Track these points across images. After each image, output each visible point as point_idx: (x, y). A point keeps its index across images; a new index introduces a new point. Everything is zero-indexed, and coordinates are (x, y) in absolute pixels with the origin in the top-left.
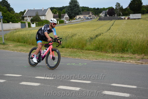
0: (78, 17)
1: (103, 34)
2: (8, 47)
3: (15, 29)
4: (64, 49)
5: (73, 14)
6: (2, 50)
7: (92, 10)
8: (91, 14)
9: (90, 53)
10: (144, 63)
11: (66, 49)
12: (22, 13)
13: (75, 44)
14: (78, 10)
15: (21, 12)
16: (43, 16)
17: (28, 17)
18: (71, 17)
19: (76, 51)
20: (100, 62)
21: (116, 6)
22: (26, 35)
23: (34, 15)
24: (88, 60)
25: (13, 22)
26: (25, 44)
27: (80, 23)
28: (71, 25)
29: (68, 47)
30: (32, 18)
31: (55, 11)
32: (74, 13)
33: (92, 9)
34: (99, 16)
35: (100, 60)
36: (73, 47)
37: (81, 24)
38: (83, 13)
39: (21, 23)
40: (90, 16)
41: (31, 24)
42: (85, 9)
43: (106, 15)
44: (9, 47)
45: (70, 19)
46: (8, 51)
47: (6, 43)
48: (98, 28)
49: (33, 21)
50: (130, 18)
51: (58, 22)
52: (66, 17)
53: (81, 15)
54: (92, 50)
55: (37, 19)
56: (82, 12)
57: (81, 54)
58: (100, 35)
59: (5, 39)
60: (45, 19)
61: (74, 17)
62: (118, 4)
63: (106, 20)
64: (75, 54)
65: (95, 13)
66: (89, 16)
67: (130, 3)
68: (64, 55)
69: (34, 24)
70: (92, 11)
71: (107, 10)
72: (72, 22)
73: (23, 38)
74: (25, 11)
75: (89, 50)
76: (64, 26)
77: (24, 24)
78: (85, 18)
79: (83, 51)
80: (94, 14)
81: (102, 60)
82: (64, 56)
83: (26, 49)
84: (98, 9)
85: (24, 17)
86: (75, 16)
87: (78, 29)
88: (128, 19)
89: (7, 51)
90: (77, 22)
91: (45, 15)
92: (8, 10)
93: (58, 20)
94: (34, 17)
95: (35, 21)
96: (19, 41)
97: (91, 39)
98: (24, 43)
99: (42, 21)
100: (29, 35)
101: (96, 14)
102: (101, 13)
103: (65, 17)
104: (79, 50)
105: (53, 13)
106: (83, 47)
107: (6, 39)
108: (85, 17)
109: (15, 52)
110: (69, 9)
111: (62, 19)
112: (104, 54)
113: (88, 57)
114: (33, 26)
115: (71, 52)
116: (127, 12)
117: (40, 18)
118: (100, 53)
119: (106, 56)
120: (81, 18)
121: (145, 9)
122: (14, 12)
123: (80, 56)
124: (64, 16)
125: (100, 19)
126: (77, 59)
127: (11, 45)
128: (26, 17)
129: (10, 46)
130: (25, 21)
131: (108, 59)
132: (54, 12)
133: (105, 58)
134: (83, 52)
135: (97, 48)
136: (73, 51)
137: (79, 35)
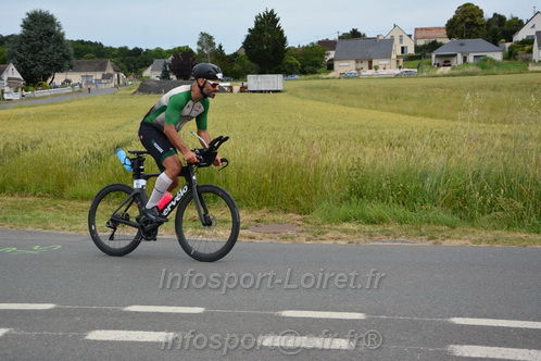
0: (59, 78)
5: (41, 68)
7: (113, 56)
8: (110, 70)
10: (259, 236)
13: (30, 179)
18: (33, 79)
19: (35, 204)
21: (199, 43)
24: (73, 233)
27: (66, 102)
28: (32, 110)
32: (44, 64)
33: (115, 53)
34: (139, 75)
36: (23, 189)
37: (72, 104)
38: (78, 64)
40: (108, 77)
42: (89, 52)
43: (165, 76)
45: (27, 85)
50: (246, 88)
52: (9, 79)
53: (74, 71)
56: (74, 61)
57: (52, 214)
61: (45, 80)
62: (206, 39)
64: (26, 216)
65: (128, 66)
66: (104, 77)
67: (248, 38)
70: (114, 59)
71: (170, 59)
72: (35, 98)
78: (88, 83)
79: (60, 203)
80: (122, 70)
84: (137, 51)
86: (49, 75)
87: (54, 123)
88: (243, 89)
90: (56, 95)
101: (130, 70)
102: (148, 66)
103: (5, 76)
104: (46, 200)
106: (63, 188)
108: (90, 79)
110: (23, 47)
113: (76, 224)
115: (13, 208)
116: (237, 67)
120: (74, 82)
121: (295, 61)
123: (45, 221)
124: (2, 71)
125: (145, 89)
126: (29, 232)
134: (59, 208)
136: (18, 205)
137: (49, 146)
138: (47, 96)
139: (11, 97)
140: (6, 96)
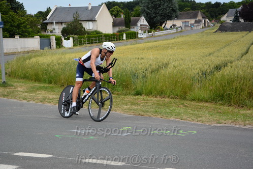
0: (169, 24)
1: (231, 63)
2: (13, 92)
3: (28, 52)
4: (142, 97)
5: (159, 18)
6: (2, 98)
7: (202, 9)
8: (200, 17)
9: (203, 107)
11: (145, 97)
12: (43, 15)
13: (166, 87)
14: (170, 7)
15: (40, 13)
16: (91, 23)
17: (57, 23)
18: (154, 25)
19: (170, 103)
20: (227, 128)
22: (53, 66)
23: (70, 19)
24: (200, 123)
25: (23, 36)
26: (51, 85)
27: (174, 38)
28: (155, 44)
29: (149, 93)
30: (64, 26)
31: (118, 11)
32: (161, 16)
33: (203, 6)
34: (218, 20)
35: (229, 123)
36: (162, 93)
37: (178, 40)
38: (180, 14)
39: (40, 37)
40: (198, 22)
41: (63, 39)
42: (187, 6)
43: (236, 19)
44: (17, 91)
45: (151, 28)
46: (15, 100)
47: (9, 83)
48: (218, 50)
49: (66, 33)
51: (125, 35)
52: (141, 25)
53: (178, 19)
54: (206, 101)
55: (76, 28)
56: (178, 13)
57: (182, 110)
58: (225, 65)
59: (6, 74)
60: (95, 29)
61: (161, 25)
63: (238, 31)
64: (167, 110)
65: (211, 14)
66: (196, 22)
68: (143, 111)
69: (68, 39)
71: (240, 8)
72: (155, 36)
73: (46, 72)
74: (49, 10)
75: (200, 100)
76: (138, 45)
77: (46, 40)
78: (186, 26)
79: (186, 103)
80: (207, 17)
81: (232, 125)
82: (142, 113)
83: (54, 97)
84: (217, 4)
85: (47, 24)
86: (164, 22)
87: (170, 52)
89: (12, 100)
90: (167, 34)
91: (93, 20)
92: (12, 8)
93: (124, 31)
94: (68, 25)
95: (72, 34)
96: (37, 79)
97: (204, 74)
98: (50, 82)
99: (88, 33)
100: (59, 64)
101: (212, 17)
102: (224, 14)
103: (139, 24)
104: (177, 100)
105: (112, 14)
106: (186, 93)
107: (9, 75)
108: (187, 24)
109: (31, 102)
110: (150, 6)
111: (132, 30)
112: (236, 110)
113: (199, 117)
114: (68, 43)
115: (158, 104)
117: (82, 27)
118: (225, 108)
119: (243, 115)
120: (178, 26)
122: (25, 12)
123: (179, 114)
124: (137, 21)
125: (223, 28)
126: (173, 121)
127: (21, 87)
128: (52, 23)
129: (19, 89)
130: (49, 33)
131: (248, 122)
132: (114, 13)
133: (239, 119)
134: (185, 106)
135: (220, 96)
136: (161, 103)
137: (174, 66)
138: (162, 35)
139: (142, 36)
140: (139, 36)
